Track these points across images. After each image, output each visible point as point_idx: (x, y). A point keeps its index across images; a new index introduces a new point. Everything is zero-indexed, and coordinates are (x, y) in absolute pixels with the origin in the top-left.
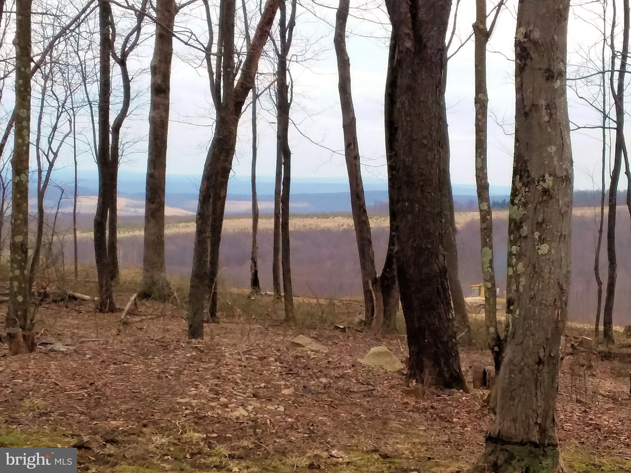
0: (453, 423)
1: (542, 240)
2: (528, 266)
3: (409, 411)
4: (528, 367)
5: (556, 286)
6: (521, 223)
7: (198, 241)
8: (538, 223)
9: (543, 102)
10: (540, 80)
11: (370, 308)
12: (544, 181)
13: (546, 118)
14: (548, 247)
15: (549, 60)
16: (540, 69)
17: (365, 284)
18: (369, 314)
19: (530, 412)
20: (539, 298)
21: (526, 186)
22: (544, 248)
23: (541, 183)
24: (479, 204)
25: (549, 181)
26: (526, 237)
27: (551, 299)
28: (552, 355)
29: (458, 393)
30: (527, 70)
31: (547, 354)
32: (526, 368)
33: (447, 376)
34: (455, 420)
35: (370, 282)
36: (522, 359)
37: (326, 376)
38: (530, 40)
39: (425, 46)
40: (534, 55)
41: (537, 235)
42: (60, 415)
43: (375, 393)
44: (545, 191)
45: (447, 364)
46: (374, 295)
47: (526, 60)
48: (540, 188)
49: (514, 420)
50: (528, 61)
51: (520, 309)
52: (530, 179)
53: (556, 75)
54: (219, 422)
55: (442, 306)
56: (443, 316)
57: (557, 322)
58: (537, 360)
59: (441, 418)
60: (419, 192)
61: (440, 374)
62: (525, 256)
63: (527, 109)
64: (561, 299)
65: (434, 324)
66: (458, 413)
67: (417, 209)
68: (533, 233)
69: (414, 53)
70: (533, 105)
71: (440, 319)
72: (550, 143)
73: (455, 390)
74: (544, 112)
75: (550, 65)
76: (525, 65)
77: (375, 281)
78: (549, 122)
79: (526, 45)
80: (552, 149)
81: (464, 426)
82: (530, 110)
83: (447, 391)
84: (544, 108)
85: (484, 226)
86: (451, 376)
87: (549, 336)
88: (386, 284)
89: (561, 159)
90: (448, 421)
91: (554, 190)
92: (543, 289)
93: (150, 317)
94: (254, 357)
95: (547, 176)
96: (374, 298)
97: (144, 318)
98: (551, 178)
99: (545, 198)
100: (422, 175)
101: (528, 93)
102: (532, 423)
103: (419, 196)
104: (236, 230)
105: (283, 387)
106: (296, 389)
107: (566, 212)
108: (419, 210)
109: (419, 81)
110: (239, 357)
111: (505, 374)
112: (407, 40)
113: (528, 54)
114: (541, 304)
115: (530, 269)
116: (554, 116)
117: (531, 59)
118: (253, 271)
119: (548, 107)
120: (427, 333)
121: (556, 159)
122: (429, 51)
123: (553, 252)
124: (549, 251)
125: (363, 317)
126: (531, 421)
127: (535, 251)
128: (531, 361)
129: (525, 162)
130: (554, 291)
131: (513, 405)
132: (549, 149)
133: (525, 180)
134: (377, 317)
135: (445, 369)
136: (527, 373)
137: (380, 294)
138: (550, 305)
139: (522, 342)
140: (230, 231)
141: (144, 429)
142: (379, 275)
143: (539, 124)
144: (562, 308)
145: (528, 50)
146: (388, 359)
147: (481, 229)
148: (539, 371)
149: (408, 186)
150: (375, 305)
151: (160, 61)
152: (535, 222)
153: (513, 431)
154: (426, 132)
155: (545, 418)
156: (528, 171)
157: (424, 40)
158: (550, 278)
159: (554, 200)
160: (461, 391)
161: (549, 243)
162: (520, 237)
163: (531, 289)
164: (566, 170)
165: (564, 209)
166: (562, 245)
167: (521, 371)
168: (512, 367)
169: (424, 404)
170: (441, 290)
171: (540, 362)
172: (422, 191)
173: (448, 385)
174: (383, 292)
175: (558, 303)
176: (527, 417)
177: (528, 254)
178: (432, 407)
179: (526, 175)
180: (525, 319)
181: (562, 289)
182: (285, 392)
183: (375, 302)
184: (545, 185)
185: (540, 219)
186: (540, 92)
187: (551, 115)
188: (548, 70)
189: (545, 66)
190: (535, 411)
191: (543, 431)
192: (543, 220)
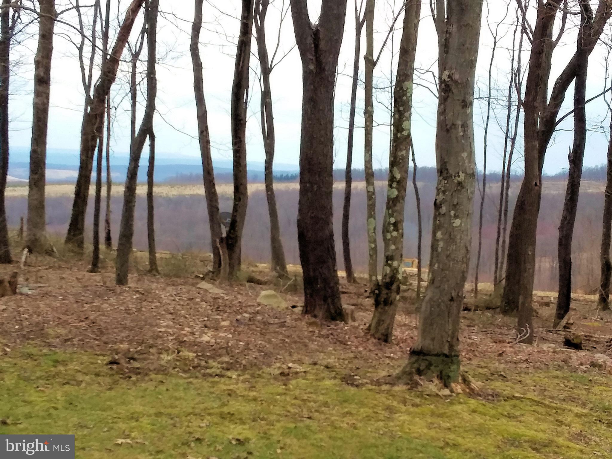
0: (348, 345)
1: (456, 217)
2: (445, 234)
3: (317, 337)
4: (444, 303)
5: (464, 249)
6: (441, 204)
7: (126, 209)
8: (453, 205)
9: (459, 123)
10: (458, 108)
11: (217, 261)
12: (459, 177)
13: (462, 134)
14: (460, 221)
15: (465, 94)
16: (459, 100)
17: (214, 242)
18: (217, 266)
19: (444, 334)
20: (453, 256)
21: (445, 180)
22: (457, 222)
23: (457, 177)
24: (367, 187)
25: (462, 176)
26: (444, 214)
27: (460, 257)
28: (460, 295)
29: (341, 324)
30: (449, 100)
31: (456, 294)
32: (442, 304)
33: (333, 311)
34: (349, 343)
35: (218, 240)
36: (440, 298)
37: (246, 312)
38: (452, 80)
39: (324, 69)
40: (455, 90)
41: (452, 213)
42: (80, 340)
43: (286, 324)
44: (459, 183)
45: (333, 303)
46: (221, 251)
47: (448, 93)
48: (455, 181)
49: (433, 339)
50: (450, 94)
51: (439, 263)
52: (448, 175)
53: (468, 104)
54: (196, 345)
55: (330, 260)
56: (331, 268)
57: (463, 272)
58: (451, 298)
59: (339, 341)
60: (317, 176)
61: (328, 310)
62: (443, 227)
63: (448, 127)
64: (466, 257)
65: (325, 274)
66: (349, 338)
67: (315, 189)
68: (450, 212)
69: (315, 74)
70: (453, 124)
71: (329, 270)
72: (463, 150)
73: (338, 322)
74: (460, 129)
75: (465, 98)
76: (448, 96)
77: (222, 240)
78: (463, 136)
79: (449, 83)
80: (465, 155)
81: (357, 347)
82: (451, 128)
83: (333, 322)
84: (460, 127)
85: (370, 203)
86: (336, 312)
87: (459, 282)
88: (230, 242)
89: (470, 162)
90: (345, 344)
91: (465, 182)
92: (456, 250)
93: (45, 267)
94: (184, 299)
95: (461, 173)
96: (221, 253)
97: (40, 268)
98: (463, 175)
99: (459, 188)
100: (320, 164)
101: (449, 115)
102: (445, 341)
103: (317, 179)
104: (58, 195)
105: (220, 320)
106: (231, 322)
107: (472, 198)
108: (317, 190)
109: (319, 95)
110: (173, 298)
111: (426, 308)
112: (311, 63)
113: (450, 89)
114: (454, 260)
115: (447, 237)
116: (466, 132)
117: (453, 93)
118: (107, 231)
119: (463, 126)
120: (319, 280)
121: (467, 161)
122: (326, 73)
123: (463, 225)
124: (461, 224)
125: (210, 268)
126: (444, 339)
127: (451, 224)
128: (446, 298)
129: (445, 163)
130: (463, 251)
131: (432, 329)
132: (463, 155)
133: (445, 175)
134: (224, 269)
135: (332, 307)
136: (443, 307)
137: (225, 250)
138: (460, 261)
139: (440, 286)
140: (53, 195)
141: (151, 350)
142: (224, 235)
143: (457, 138)
144: (466, 263)
145: (450, 87)
146: (276, 300)
147: (368, 205)
148: (451, 306)
149: (309, 172)
150: (222, 259)
151: (43, 57)
152: (451, 204)
153: (432, 347)
154: (323, 132)
155: (453, 338)
156: (447, 170)
157: (323, 65)
158: (460, 242)
159: (464, 190)
160: (343, 322)
161: (461, 218)
162: (440, 214)
163: (447, 250)
164: (473, 169)
165: (471, 196)
166: (468, 220)
167: (439, 306)
168: (432, 303)
169: (324, 332)
170: (330, 249)
171: (452, 299)
172: (320, 176)
173: (334, 319)
174: (228, 249)
175: (465, 260)
176: (442, 337)
177: (446, 226)
178: (332, 334)
179: (446, 172)
180: (442, 270)
181: (467, 250)
182: (223, 323)
183: (222, 257)
184: (459, 179)
185: (455, 203)
186: (458, 116)
187: (464, 131)
188: (464, 101)
189: (462, 98)
190: (447, 333)
191: (451, 347)
192: (457, 203)
